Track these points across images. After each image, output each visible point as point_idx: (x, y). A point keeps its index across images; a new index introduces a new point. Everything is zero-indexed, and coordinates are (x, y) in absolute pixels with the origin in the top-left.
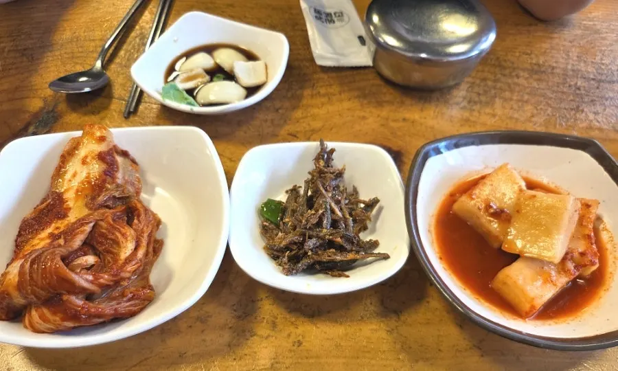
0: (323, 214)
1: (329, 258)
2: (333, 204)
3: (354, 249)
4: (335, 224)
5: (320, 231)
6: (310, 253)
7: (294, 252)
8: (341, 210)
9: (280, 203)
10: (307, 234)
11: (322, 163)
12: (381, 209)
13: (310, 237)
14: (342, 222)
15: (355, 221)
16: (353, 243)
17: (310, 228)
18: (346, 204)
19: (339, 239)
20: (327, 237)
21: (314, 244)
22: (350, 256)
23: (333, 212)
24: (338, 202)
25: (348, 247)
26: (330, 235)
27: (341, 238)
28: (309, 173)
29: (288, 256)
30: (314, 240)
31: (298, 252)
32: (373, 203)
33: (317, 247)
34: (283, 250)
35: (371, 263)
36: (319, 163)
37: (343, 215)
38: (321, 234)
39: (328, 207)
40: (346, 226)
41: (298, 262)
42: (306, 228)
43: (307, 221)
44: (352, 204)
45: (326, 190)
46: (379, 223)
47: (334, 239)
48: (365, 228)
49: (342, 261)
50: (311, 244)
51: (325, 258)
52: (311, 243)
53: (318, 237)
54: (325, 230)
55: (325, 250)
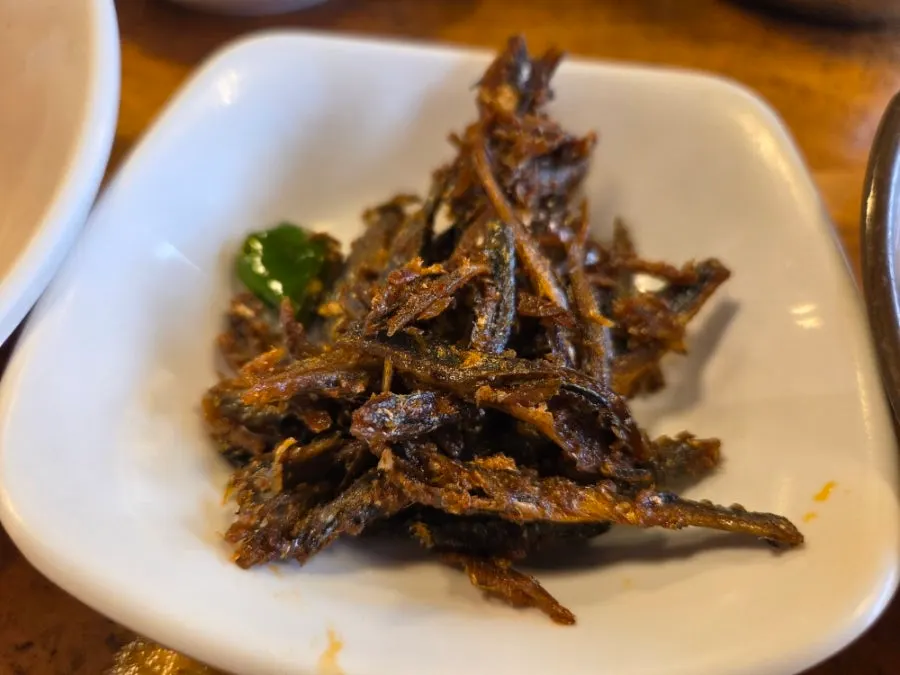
0: (478, 284)
1: (478, 502)
2: (531, 252)
3: (610, 467)
4: (529, 335)
5: (451, 362)
6: (386, 463)
7: (319, 446)
8: (566, 282)
9: (323, 242)
10: (388, 368)
11: (507, 100)
12: (727, 313)
13: (402, 385)
14: (562, 334)
15: (621, 340)
16: (606, 439)
17: (402, 340)
18: (590, 269)
19: (540, 412)
20: (483, 392)
21: (409, 420)
22: (588, 504)
23: (527, 282)
24: (556, 253)
25: (583, 457)
26: (495, 386)
27: (555, 405)
28: (453, 138)
29: (284, 461)
30: (415, 402)
31: (337, 448)
32: (704, 278)
33: (428, 437)
34: (269, 430)
35: (685, 551)
36: (495, 93)
37: (575, 305)
38: (455, 376)
39: (510, 258)
40: (579, 357)
41: (329, 497)
42: (382, 337)
43: (397, 301)
44: (612, 272)
45: (511, 197)
46: (713, 371)
47: (519, 409)
48: (653, 383)
49: (544, 523)
50: (394, 419)
51: (457, 499)
52: (391, 413)
53: (440, 388)
54: (476, 359)
55: (466, 457)
